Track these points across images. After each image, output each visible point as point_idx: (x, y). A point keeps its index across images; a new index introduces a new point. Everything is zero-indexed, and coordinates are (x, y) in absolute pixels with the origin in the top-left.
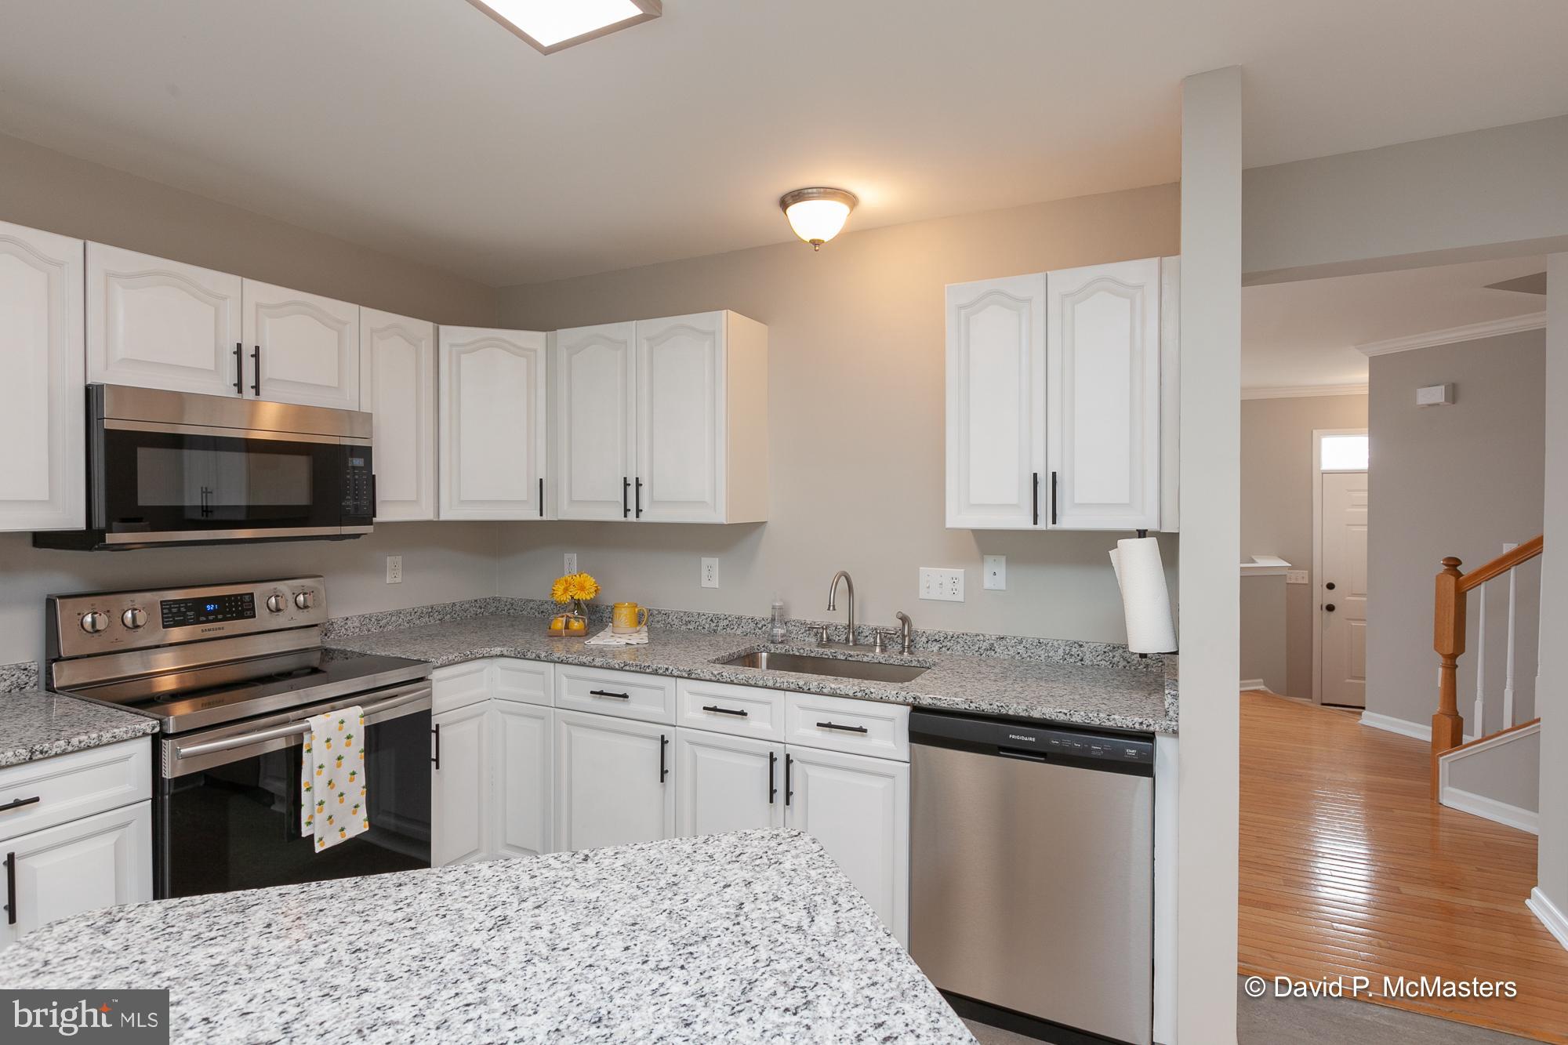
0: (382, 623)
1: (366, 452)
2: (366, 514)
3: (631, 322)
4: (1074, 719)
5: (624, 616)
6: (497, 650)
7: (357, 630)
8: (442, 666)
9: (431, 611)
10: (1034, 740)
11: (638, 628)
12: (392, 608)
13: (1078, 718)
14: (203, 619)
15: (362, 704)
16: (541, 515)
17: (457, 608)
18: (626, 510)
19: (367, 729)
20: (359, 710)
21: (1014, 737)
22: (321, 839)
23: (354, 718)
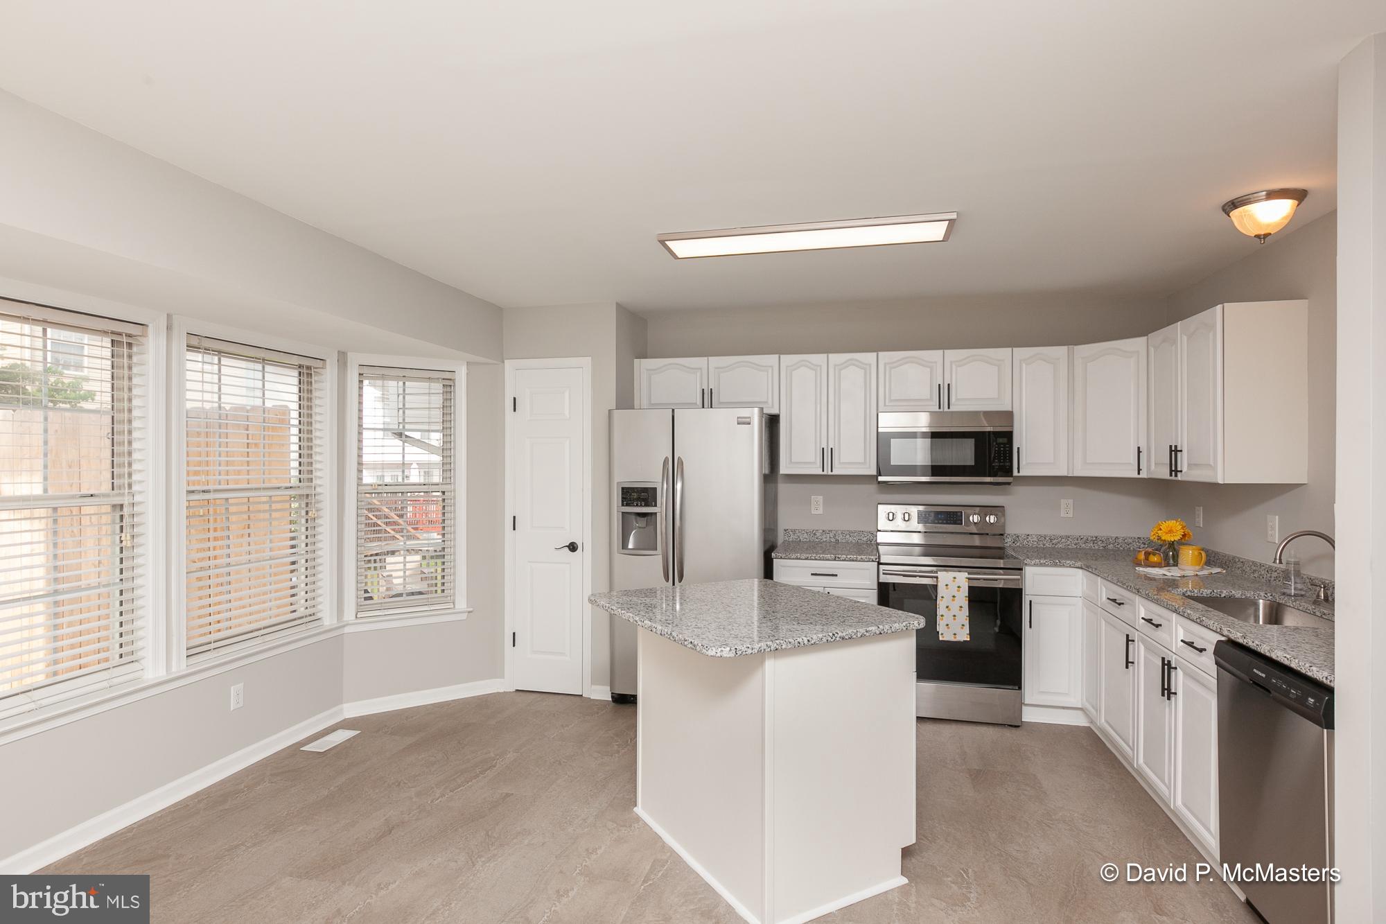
0: (1054, 542)
1: (1009, 436)
2: (1008, 471)
3: (1176, 324)
4: (1302, 671)
5: (1188, 555)
6: (1077, 564)
7: (1036, 543)
8: (1035, 565)
9: (1095, 540)
10: (1264, 675)
11: (1197, 568)
12: (1063, 533)
13: (1293, 665)
14: (936, 521)
15: (969, 574)
16: (1139, 474)
17: (1120, 541)
18: (1171, 471)
19: (969, 587)
20: (966, 575)
21: (1255, 670)
22: (942, 634)
23: (962, 578)
